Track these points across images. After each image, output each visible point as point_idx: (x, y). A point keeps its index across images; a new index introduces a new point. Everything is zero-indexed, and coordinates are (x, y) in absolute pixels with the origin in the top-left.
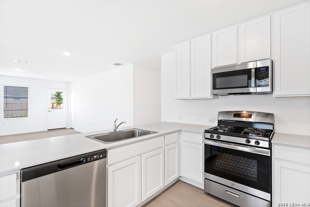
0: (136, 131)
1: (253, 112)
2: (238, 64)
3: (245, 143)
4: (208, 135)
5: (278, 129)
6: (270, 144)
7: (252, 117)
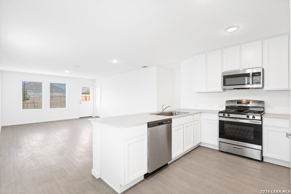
0: (174, 113)
1: (250, 100)
2: (240, 70)
3: (246, 118)
4: (222, 115)
5: (267, 110)
6: (262, 118)
7: (250, 103)
